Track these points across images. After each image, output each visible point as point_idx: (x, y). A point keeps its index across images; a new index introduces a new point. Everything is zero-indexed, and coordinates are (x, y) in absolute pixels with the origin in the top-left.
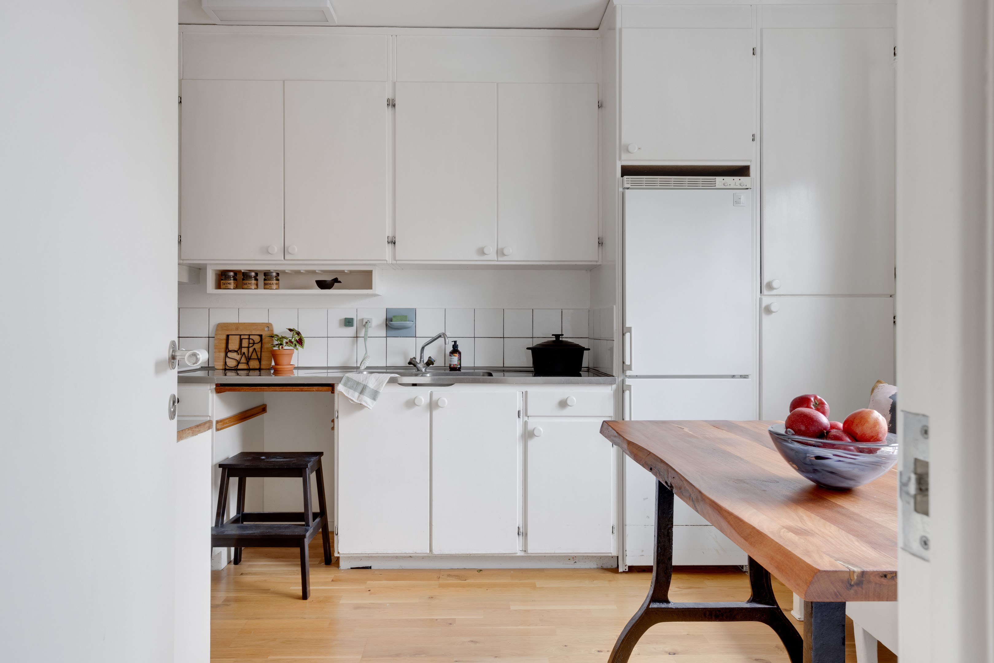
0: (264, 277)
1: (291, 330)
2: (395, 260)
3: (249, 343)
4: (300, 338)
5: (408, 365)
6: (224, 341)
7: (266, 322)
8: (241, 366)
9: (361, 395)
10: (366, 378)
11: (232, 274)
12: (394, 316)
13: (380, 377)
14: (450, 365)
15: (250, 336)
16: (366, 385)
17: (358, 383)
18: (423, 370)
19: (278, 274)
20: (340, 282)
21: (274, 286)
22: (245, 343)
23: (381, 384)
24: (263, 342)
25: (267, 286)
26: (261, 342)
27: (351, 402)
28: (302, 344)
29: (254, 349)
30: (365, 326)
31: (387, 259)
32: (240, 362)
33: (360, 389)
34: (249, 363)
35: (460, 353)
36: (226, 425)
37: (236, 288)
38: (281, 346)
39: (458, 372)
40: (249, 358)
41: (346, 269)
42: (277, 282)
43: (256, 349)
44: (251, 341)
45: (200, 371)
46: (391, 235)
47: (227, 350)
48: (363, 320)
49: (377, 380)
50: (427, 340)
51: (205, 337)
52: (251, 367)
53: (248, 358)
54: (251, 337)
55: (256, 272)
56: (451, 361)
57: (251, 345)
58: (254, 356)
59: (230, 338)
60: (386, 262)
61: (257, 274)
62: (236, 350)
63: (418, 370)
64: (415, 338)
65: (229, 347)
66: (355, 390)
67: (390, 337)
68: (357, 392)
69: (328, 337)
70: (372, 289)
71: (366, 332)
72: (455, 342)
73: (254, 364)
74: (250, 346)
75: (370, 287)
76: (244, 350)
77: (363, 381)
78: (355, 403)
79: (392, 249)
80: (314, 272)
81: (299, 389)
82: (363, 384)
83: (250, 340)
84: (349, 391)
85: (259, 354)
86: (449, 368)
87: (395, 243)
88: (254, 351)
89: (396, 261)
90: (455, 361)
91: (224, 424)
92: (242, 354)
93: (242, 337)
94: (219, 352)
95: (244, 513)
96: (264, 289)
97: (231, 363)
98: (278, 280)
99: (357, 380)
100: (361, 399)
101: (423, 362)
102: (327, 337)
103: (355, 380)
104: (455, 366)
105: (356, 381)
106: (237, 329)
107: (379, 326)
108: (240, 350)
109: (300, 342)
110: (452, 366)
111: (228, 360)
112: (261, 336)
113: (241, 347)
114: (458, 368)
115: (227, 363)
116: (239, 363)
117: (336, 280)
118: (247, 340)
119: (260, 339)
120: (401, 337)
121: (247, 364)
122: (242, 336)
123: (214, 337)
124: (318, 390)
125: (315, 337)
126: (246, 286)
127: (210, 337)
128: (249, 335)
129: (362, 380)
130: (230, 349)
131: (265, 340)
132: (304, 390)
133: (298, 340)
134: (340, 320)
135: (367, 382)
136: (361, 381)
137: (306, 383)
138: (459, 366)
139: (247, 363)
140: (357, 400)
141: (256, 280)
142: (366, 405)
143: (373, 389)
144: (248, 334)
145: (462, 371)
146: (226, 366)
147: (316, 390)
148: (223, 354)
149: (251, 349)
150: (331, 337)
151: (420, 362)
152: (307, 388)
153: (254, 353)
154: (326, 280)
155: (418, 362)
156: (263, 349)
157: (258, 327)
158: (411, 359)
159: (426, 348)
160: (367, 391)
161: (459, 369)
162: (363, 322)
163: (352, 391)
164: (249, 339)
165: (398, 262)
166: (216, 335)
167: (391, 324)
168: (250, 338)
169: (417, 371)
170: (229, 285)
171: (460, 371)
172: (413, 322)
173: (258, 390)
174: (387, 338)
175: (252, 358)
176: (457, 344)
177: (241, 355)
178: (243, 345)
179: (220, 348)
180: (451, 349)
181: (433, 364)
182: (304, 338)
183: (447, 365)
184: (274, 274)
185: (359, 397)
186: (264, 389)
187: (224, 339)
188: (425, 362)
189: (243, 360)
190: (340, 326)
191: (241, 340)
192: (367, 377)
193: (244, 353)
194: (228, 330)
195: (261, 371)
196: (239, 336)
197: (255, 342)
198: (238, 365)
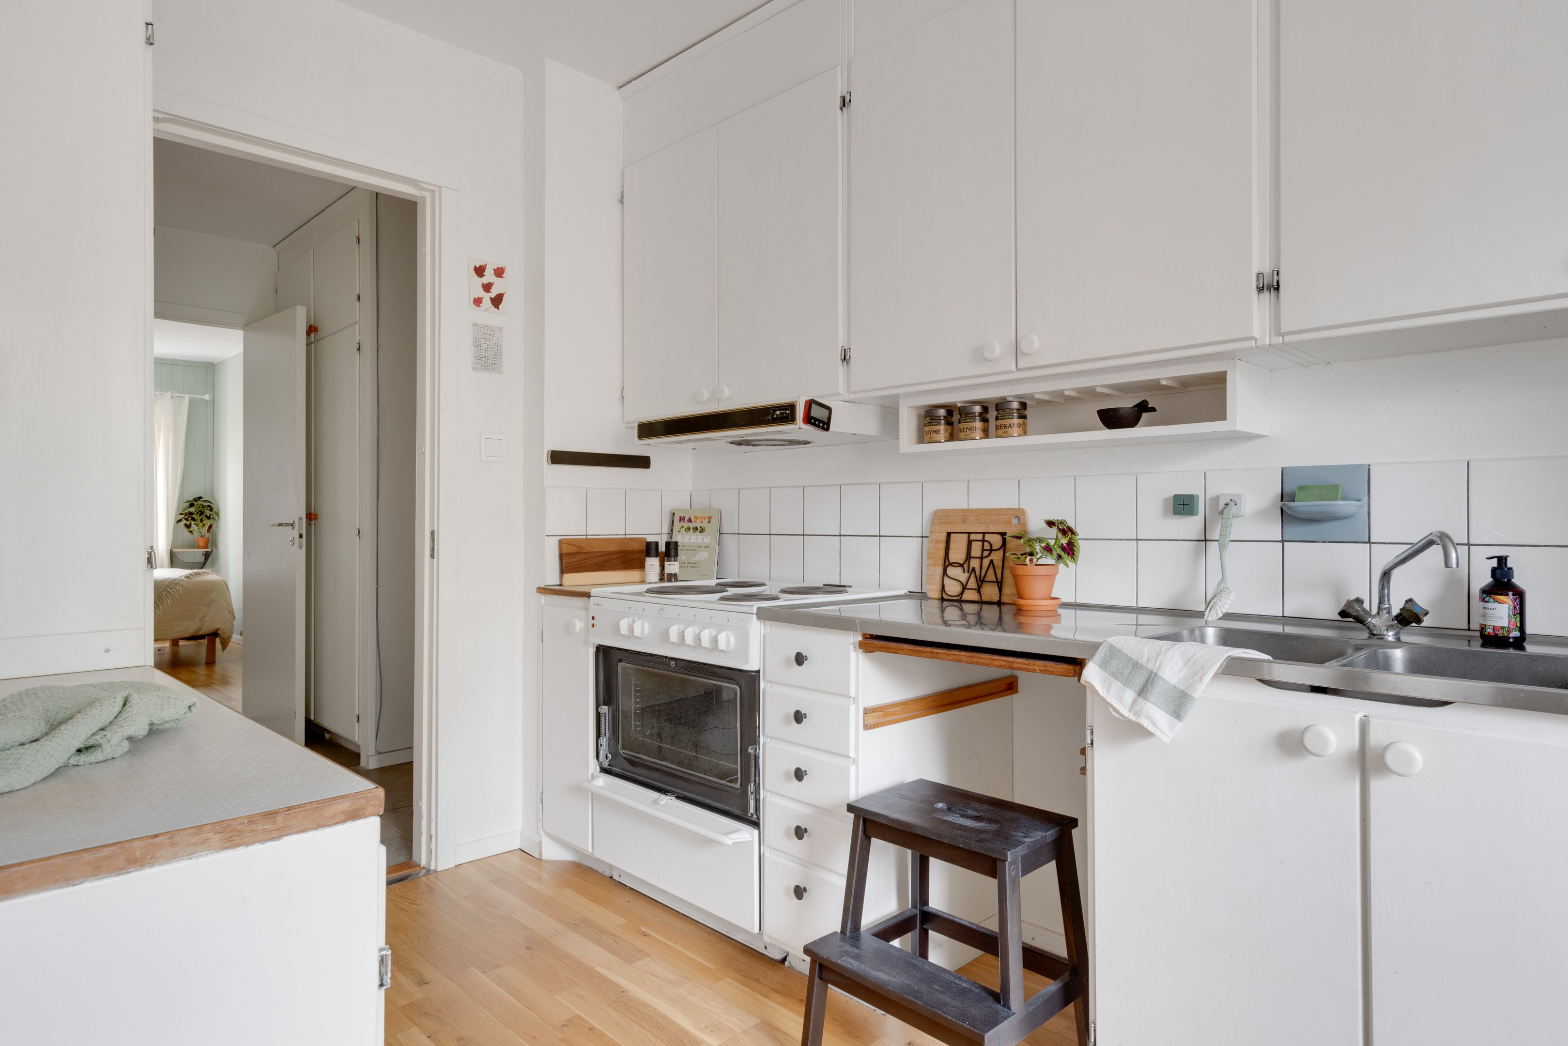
0: (997, 414)
1: (1050, 524)
2: (1279, 333)
3: (983, 550)
4: (1069, 541)
5: (1339, 618)
6: (943, 545)
7: (1015, 508)
8: (967, 596)
9: (1140, 699)
10: (1158, 655)
11: (942, 412)
12: (1301, 488)
13: (1198, 655)
14: (1483, 628)
15: (986, 535)
16: (1156, 674)
17: (1136, 666)
18: (1390, 636)
19: (1024, 405)
20: (1153, 410)
21: (1015, 431)
22: (976, 550)
23: (1200, 674)
24: (1007, 547)
25: (1000, 432)
26: (1003, 548)
27: (1114, 713)
28: (1073, 554)
29: (992, 561)
30: (1222, 513)
31: (1256, 334)
32: (967, 587)
33: (1140, 680)
34: (982, 590)
35: (1520, 595)
36: (894, 718)
37: (952, 437)
38: (1030, 557)
39: (1511, 651)
40: (982, 579)
41: (1164, 375)
42: (1021, 421)
43: (995, 562)
44: (987, 546)
45: (906, 599)
46: (1266, 270)
47: (947, 563)
48: (1216, 499)
49: (1188, 661)
50: (1399, 551)
51: (917, 537)
52: (985, 598)
53: (980, 581)
54: (987, 537)
55: (985, 405)
56: (1484, 616)
57: (986, 553)
58: (991, 576)
59: (951, 539)
60: (1253, 343)
61: (985, 409)
62: (961, 562)
63: (1372, 634)
64: (1368, 545)
65: (950, 557)
66: (1127, 682)
67: (1294, 541)
68: (1132, 690)
69: (1137, 540)
70: (1226, 420)
71: (1225, 527)
72: (1502, 560)
73: (990, 592)
74: (984, 556)
75: (1221, 415)
76: (975, 563)
77: (1148, 661)
78: (1122, 718)
79: (1270, 305)
80: (1090, 393)
81: (1004, 663)
82: (1147, 669)
83: (985, 543)
84: (1110, 685)
85: (999, 572)
86: (1478, 634)
87: (1277, 288)
88: (991, 566)
89: (1283, 336)
90: (1502, 618)
91: (886, 715)
92: (970, 571)
93: (973, 537)
94: (935, 565)
95: (925, 908)
96: (996, 437)
97: (953, 589)
98: (1023, 417)
99: (1133, 657)
100: (1139, 708)
101: (1389, 612)
102: (1135, 540)
103: (1129, 655)
104: (1500, 633)
105: (1130, 658)
106: (964, 521)
107: (1262, 514)
108: (967, 562)
109: (1070, 550)
110: (1490, 631)
111: (947, 581)
112: (1003, 534)
113: (969, 557)
114: (1515, 638)
115: (945, 588)
116: (964, 588)
117: (1143, 407)
118: (980, 543)
119: (1002, 542)
120: (1324, 542)
121: (978, 592)
122: (971, 535)
123: (928, 537)
124: (1045, 671)
125: (1110, 540)
126: (962, 435)
127: (924, 537)
128: (984, 533)
129: (1146, 657)
130: (951, 561)
131: (1012, 543)
132: (1014, 665)
133: (1065, 545)
134: (1166, 500)
135: (1158, 663)
136: (1143, 661)
137: (1019, 650)
138: (1516, 634)
139: (979, 590)
140: (1130, 711)
141: (985, 420)
142: (1151, 728)
143: (1175, 687)
144: (983, 531)
145: (1531, 649)
146: (944, 593)
147: (1040, 670)
148: (940, 570)
149: (986, 562)
150: (1145, 540)
151: (1378, 613)
152: (1022, 664)
153: (991, 570)
154: (1116, 408)
155: (1374, 611)
156: (1006, 562)
157: (1001, 517)
158: (1349, 603)
159: (1395, 573)
160: (1157, 689)
161: (1519, 643)
162: (1218, 503)
163: (1119, 684)
164: (983, 541)
165: (1288, 339)
166: (931, 532)
167: (1289, 508)
168: (985, 539)
169: (1369, 638)
170: (934, 434)
171: (1523, 649)
172: (1359, 501)
173: (928, 655)
174: (1285, 543)
175: (986, 579)
176: (1509, 565)
177: (968, 572)
178: (973, 554)
179: (936, 558)
180: (1488, 579)
181: (1419, 621)
182: (1079, 541)
183: (1475, 625)
184: (1015, 405)
185: (1134, 702)
186: (938, 653)
187: (942, 541)
188: (1395, 611)
189: (972, 584)
190: (1165, 514)
191: (970, 543)
192: (1160, 651)
193: (974, 569)
194: (949, 524)
195: (1001, 607)
196: (966, 536)
197: (994, 548)
198: (962, 593)
